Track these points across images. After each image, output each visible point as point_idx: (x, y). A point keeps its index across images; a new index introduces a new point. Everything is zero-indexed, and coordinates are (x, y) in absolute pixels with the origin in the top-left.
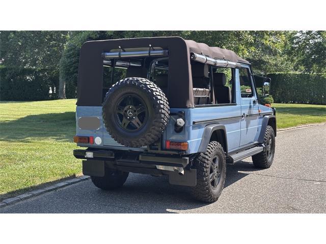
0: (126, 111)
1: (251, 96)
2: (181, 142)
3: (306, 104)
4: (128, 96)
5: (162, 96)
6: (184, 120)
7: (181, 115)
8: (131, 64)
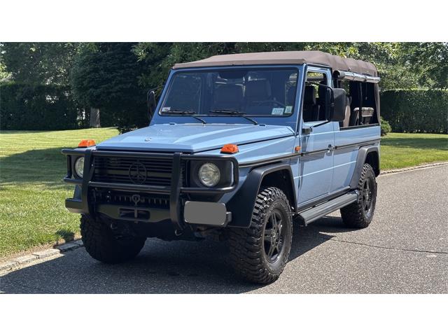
3: (439, 133)
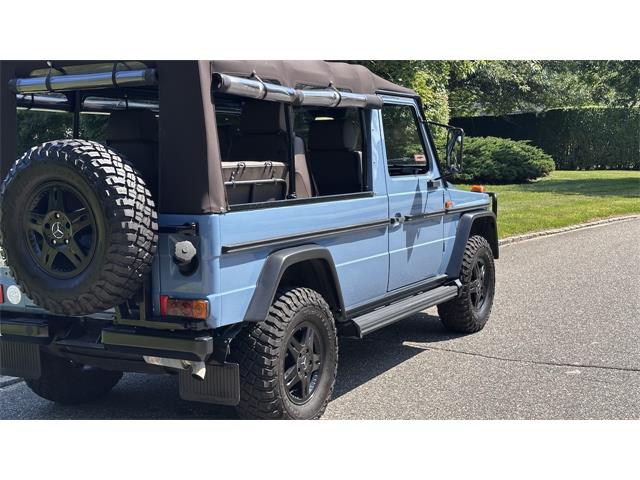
0: (48, 226)
1: (424, 170)
2: (192, 300)
4: (53, 187)
5: (133, 185)
6: (197, 245)
7: (187, 232)
8: (131, 104)
